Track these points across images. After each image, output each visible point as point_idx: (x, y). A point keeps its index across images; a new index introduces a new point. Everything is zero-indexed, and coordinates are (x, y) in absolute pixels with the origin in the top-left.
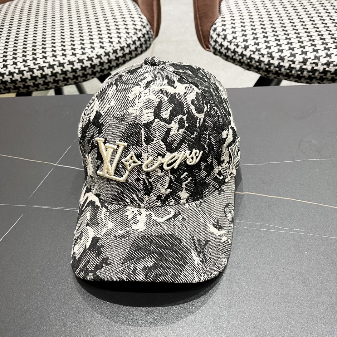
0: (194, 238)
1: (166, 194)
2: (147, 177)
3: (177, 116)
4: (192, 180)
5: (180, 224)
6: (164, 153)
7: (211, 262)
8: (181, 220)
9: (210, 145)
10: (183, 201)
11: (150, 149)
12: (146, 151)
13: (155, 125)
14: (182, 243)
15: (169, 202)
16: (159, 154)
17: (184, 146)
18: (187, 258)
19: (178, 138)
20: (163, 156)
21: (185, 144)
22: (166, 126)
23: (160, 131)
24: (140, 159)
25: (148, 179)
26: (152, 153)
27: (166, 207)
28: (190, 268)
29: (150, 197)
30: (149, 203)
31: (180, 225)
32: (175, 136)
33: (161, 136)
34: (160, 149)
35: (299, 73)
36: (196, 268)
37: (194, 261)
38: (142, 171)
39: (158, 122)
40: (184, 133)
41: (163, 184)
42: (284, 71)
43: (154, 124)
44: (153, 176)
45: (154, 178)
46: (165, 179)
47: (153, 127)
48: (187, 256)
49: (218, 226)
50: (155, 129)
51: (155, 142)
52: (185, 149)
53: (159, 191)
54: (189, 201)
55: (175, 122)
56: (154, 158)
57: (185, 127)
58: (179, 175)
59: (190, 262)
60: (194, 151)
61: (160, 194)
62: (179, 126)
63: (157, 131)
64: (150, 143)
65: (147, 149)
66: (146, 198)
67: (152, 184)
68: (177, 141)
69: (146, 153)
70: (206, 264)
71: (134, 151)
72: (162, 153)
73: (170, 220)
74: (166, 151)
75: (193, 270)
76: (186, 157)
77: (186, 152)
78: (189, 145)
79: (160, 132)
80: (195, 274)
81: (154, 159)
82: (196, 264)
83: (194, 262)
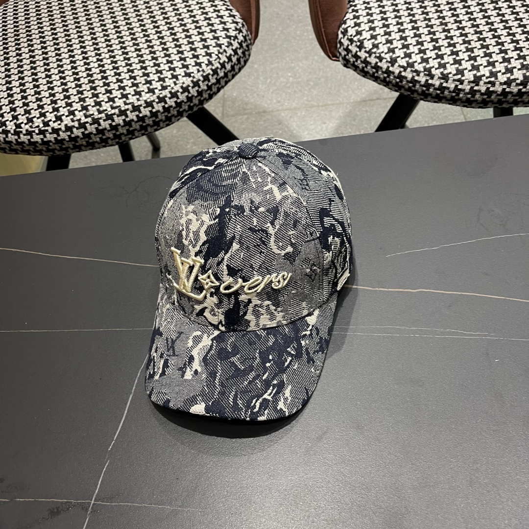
35: (469, 96)
42: (448, 95)
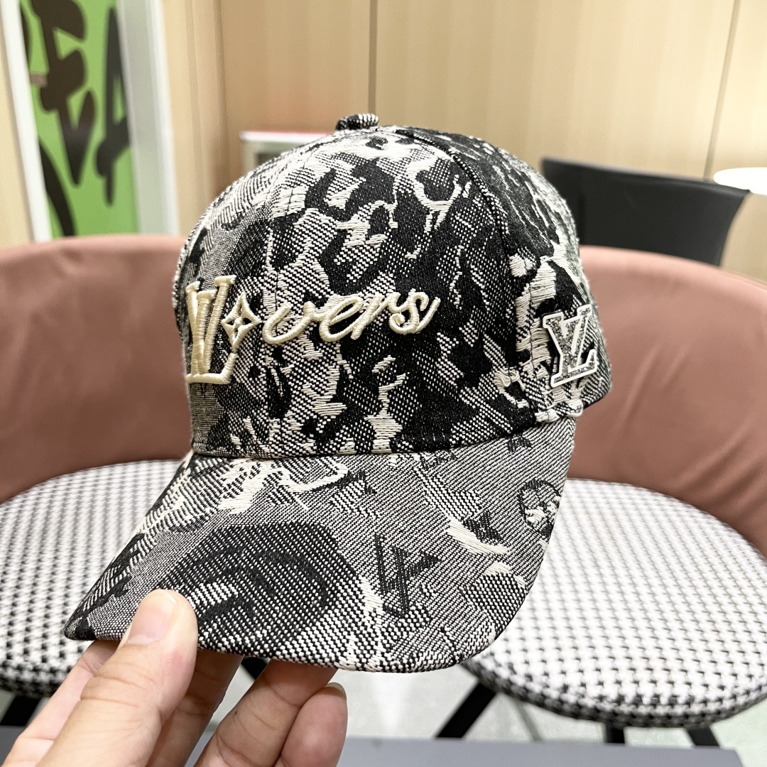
0: (383, 544)
1: (329, 417)
2: (275, 361)
3: (370, 204)
4: (410, 383)
5: (352, 503)
6: (324, 293)
7: (428, 619)
8: (360, 494)
9: (466, 285)
10: (381, 443)
11: (285, 281)
12: (273, 286)
13: (305, 223)
14: (338, 552)
15: (338, 443)
16: (308, 297)
17: (382, 279)
18: (339, 591)
19: (365, 258)
20: (320, 303)
21: (388, 275)
22: (334, 226)
23: (316, 237)
24: (260, 309)
25: (277, 369)
26: (289, 293)
27: (330, 459)
28: (338, 622)
29: (284, 424)
30: (282, 442)
31: (352, 507)
32: (357, 251)
33: (319, 250)
34: (313, 283)
36: (363, 624)
37: (360, 604)
38: (263, 346)
39: (313, 215)
40: (386, 245)
41: (321, 385)
43: (301, 221)
44: (292, 359)
45: (295, 364)
46: (325, 370)
47: (299, 227)
48: (340, 588)
49: (483, 527)
50: (303, 232)
51: (299, 262)
52: (386, 288)
53: (311, 408)
54: (399, 446)
55: (361, 218)
56: (295, 305)
57: (390, 230)
58: (367, 361)
59: (346, 606)
60: (413, 294)
61: (312, 415)
62: (372, 226)
63: (309, 236)
64: (285, 264)
65: (277, 281)
66: (275, 424)
67: (290, 383)
68: (363, 265)
69: (273, 292)
70: (403, 620)
71: (247, 290)
72: (317, 295)
73: (327, 489)
74: (329, 290)
75: (349, 629)
76: (386, 308)
77: (387, 295)
78: (398, 277)
79: (316, 240)
80: (351, 642)
81: (292, 309)
82: (366, 614)
83: (362, 608)
